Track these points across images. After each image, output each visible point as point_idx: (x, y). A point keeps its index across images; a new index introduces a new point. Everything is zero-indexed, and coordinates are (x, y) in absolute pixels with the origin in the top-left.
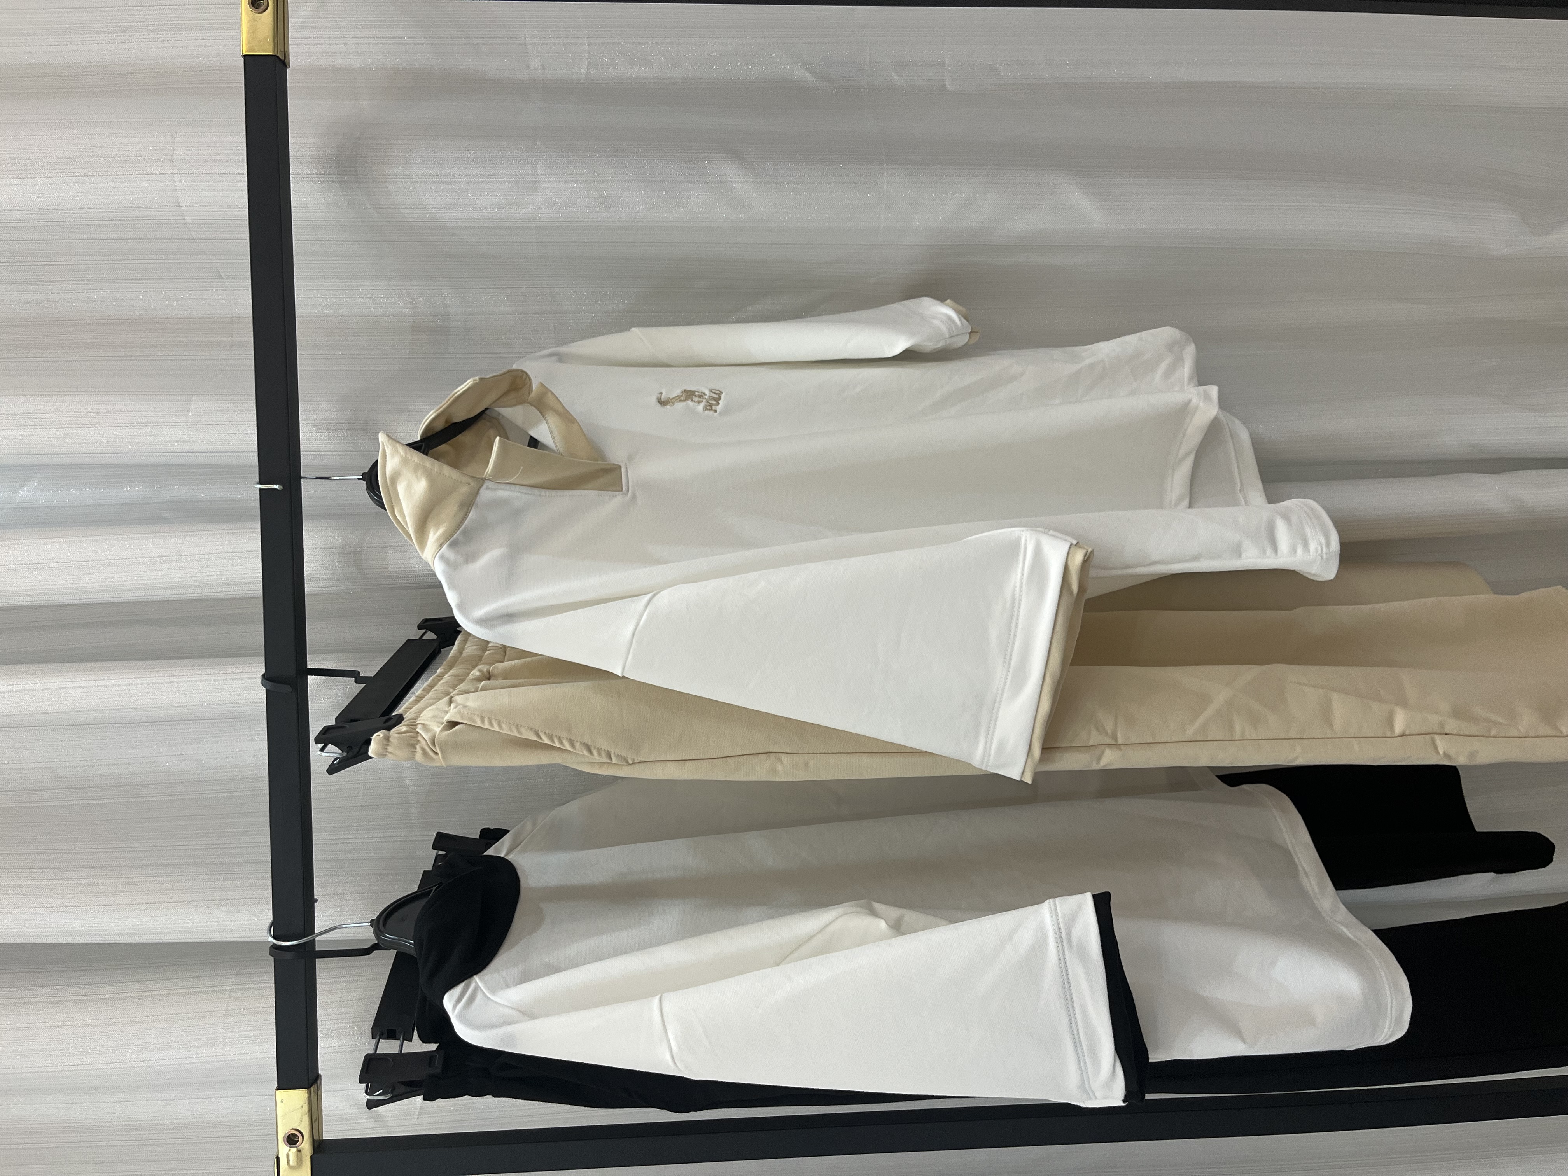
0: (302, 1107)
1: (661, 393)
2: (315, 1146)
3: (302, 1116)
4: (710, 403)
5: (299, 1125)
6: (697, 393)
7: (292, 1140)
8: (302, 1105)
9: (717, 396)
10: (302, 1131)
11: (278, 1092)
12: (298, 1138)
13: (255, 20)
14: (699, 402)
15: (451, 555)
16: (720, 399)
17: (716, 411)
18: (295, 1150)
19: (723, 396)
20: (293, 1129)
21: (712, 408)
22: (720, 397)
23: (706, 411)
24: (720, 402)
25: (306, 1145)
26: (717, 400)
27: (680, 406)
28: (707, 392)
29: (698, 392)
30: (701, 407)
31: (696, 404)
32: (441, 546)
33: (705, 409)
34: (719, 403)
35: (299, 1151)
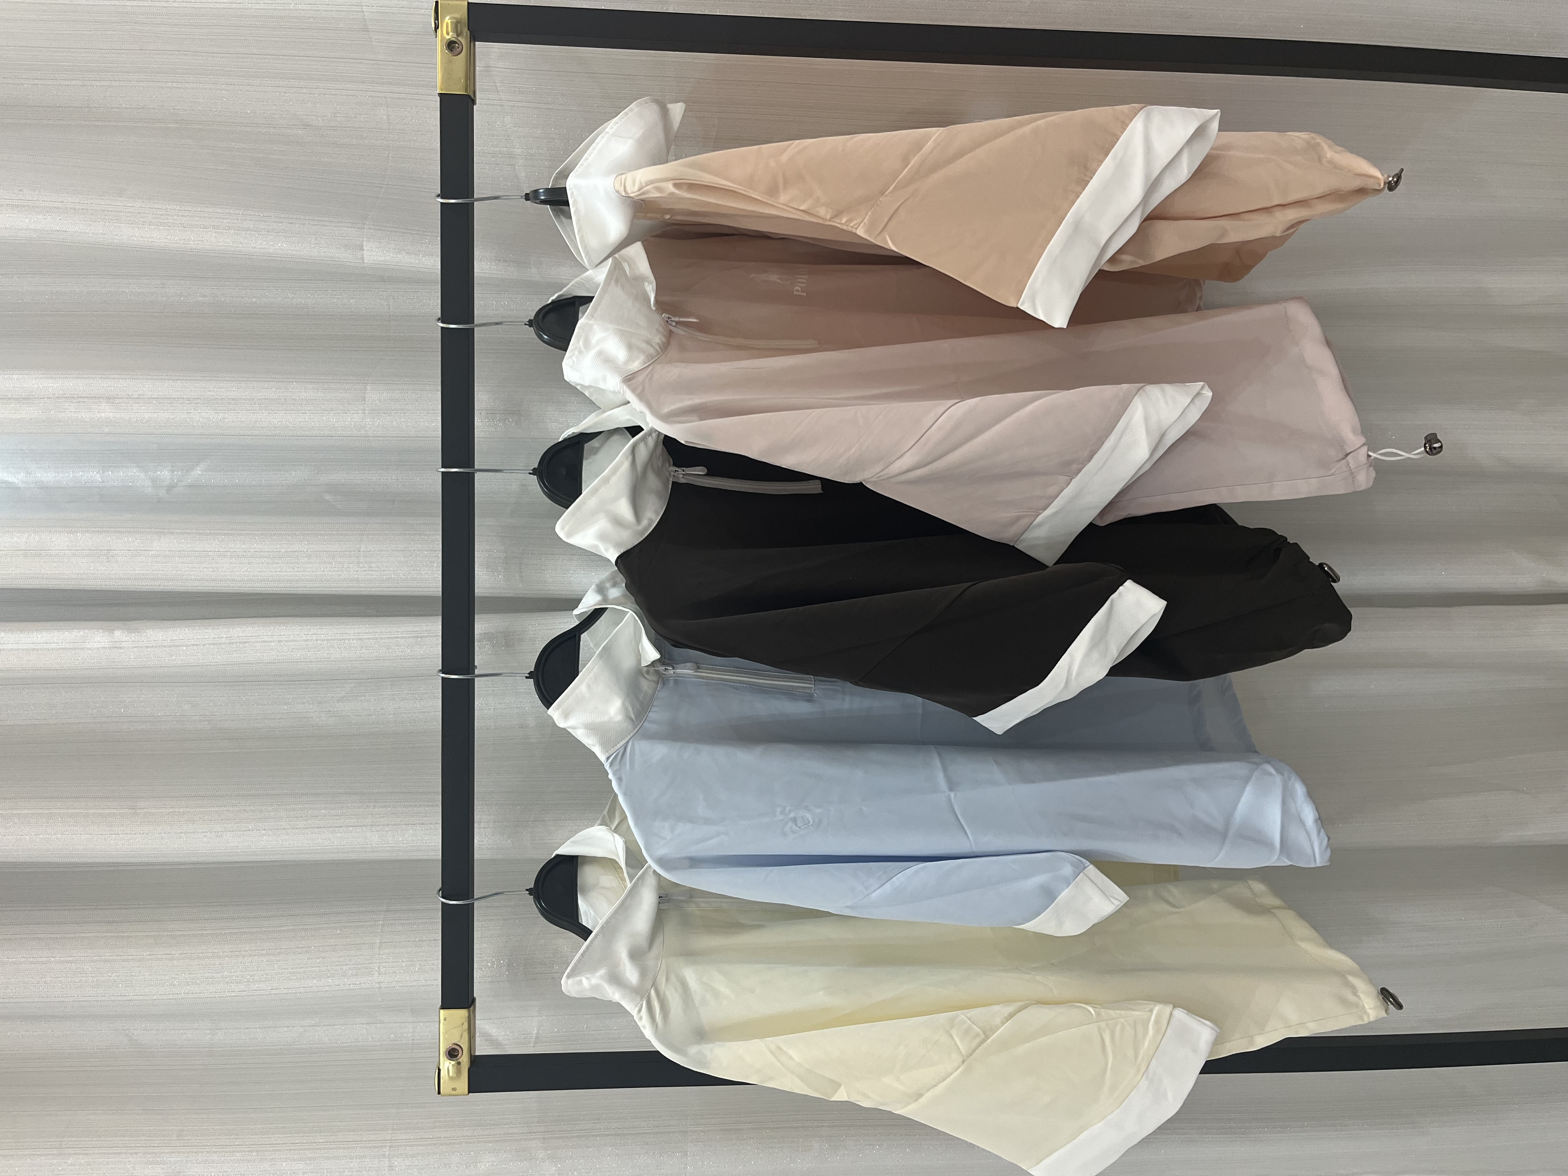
0: (463, 1024)
2: (472, 1060)
3: (462, 1032)
5: (459, 1041)
7: (452, 1054)
8: (462, 1023)
10: (462, 1046)
11: (441, 1011)
12: (458, 1052)
13: (450, 61)
18: (453, 1063)
20: (454, 1044)
25: (465, 1059)
35: (459, 1063)
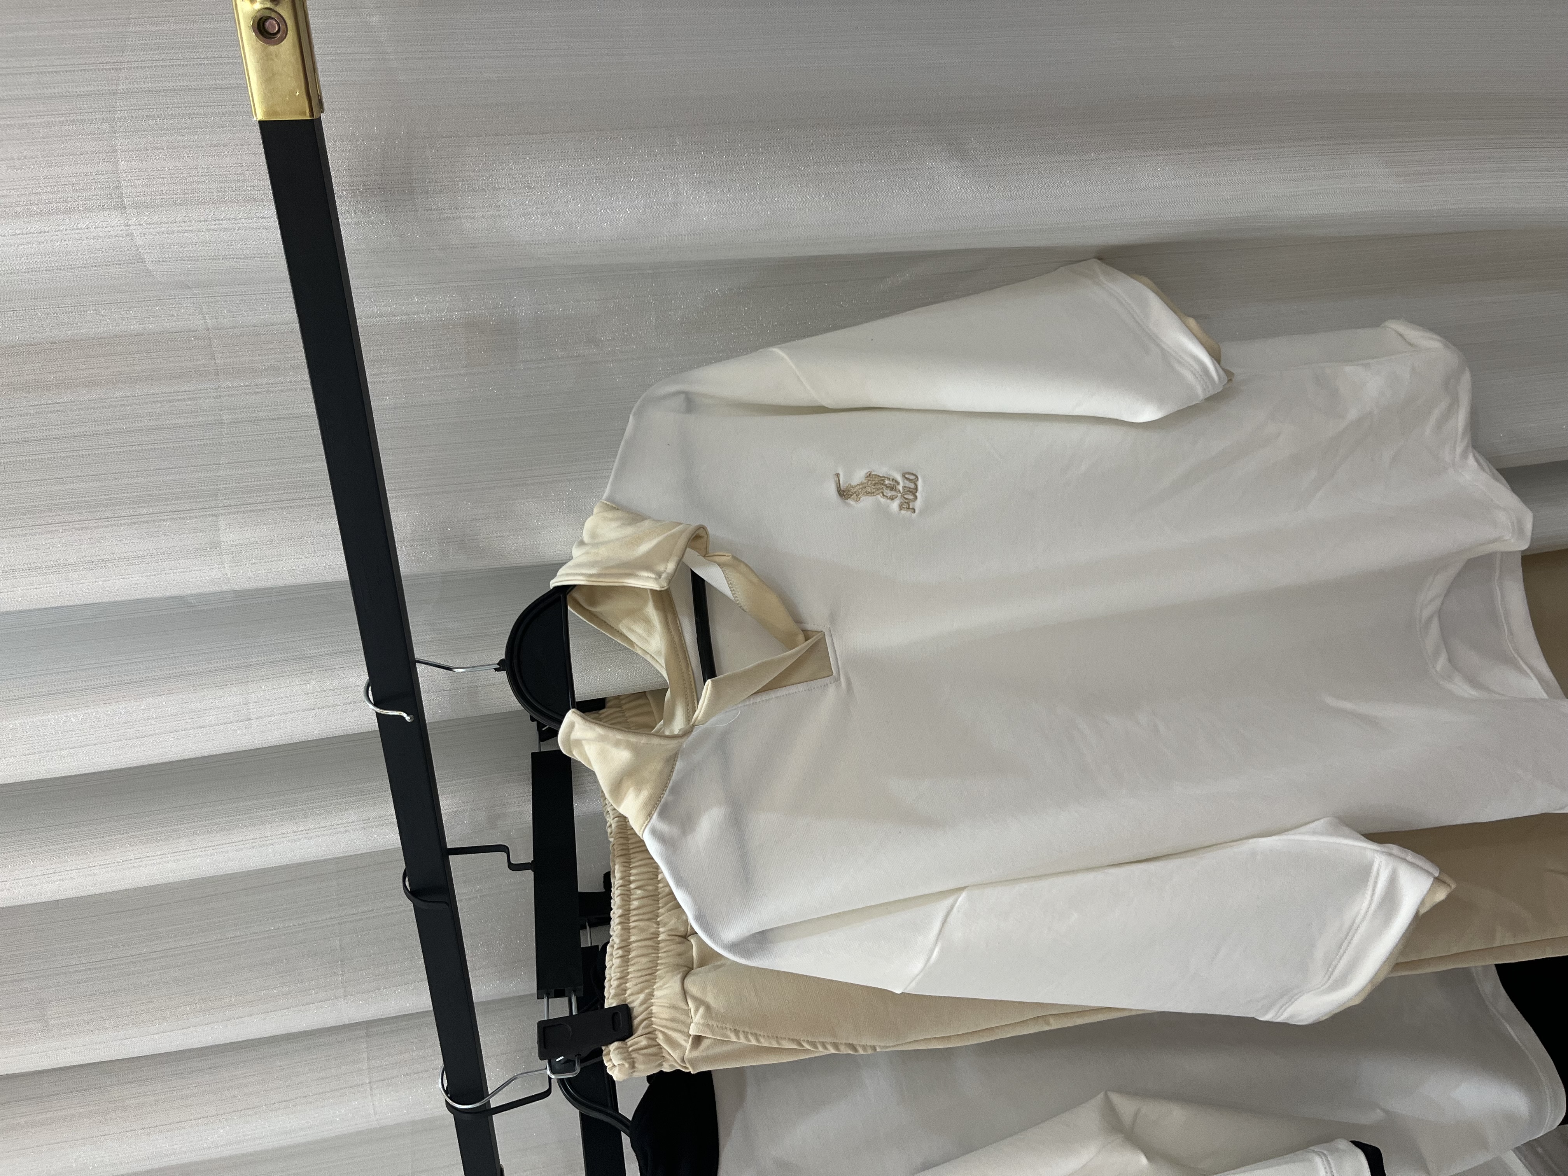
1: (838, 475)
4: (906, 499)
6: (887, 482)
9: (912, 486)
13: (270, 58)
14: (892, 498)
15: (663, 827)
16: (916, 489)
17: (914, 510)
19: (920, 483)
21: (909, 506)
22: (916, 486)
23: (902, 511)
24: (917, 494)
26: (914, 491)
27: (867, 502)
28: (899, 478)
29: (889, 479)
30: (895, 505)
31: (889, 501)
32: (650, 815)
33: (901, 507)
34: (916, 497)
